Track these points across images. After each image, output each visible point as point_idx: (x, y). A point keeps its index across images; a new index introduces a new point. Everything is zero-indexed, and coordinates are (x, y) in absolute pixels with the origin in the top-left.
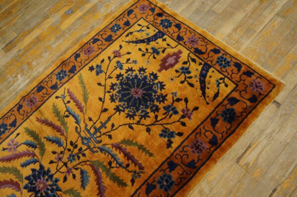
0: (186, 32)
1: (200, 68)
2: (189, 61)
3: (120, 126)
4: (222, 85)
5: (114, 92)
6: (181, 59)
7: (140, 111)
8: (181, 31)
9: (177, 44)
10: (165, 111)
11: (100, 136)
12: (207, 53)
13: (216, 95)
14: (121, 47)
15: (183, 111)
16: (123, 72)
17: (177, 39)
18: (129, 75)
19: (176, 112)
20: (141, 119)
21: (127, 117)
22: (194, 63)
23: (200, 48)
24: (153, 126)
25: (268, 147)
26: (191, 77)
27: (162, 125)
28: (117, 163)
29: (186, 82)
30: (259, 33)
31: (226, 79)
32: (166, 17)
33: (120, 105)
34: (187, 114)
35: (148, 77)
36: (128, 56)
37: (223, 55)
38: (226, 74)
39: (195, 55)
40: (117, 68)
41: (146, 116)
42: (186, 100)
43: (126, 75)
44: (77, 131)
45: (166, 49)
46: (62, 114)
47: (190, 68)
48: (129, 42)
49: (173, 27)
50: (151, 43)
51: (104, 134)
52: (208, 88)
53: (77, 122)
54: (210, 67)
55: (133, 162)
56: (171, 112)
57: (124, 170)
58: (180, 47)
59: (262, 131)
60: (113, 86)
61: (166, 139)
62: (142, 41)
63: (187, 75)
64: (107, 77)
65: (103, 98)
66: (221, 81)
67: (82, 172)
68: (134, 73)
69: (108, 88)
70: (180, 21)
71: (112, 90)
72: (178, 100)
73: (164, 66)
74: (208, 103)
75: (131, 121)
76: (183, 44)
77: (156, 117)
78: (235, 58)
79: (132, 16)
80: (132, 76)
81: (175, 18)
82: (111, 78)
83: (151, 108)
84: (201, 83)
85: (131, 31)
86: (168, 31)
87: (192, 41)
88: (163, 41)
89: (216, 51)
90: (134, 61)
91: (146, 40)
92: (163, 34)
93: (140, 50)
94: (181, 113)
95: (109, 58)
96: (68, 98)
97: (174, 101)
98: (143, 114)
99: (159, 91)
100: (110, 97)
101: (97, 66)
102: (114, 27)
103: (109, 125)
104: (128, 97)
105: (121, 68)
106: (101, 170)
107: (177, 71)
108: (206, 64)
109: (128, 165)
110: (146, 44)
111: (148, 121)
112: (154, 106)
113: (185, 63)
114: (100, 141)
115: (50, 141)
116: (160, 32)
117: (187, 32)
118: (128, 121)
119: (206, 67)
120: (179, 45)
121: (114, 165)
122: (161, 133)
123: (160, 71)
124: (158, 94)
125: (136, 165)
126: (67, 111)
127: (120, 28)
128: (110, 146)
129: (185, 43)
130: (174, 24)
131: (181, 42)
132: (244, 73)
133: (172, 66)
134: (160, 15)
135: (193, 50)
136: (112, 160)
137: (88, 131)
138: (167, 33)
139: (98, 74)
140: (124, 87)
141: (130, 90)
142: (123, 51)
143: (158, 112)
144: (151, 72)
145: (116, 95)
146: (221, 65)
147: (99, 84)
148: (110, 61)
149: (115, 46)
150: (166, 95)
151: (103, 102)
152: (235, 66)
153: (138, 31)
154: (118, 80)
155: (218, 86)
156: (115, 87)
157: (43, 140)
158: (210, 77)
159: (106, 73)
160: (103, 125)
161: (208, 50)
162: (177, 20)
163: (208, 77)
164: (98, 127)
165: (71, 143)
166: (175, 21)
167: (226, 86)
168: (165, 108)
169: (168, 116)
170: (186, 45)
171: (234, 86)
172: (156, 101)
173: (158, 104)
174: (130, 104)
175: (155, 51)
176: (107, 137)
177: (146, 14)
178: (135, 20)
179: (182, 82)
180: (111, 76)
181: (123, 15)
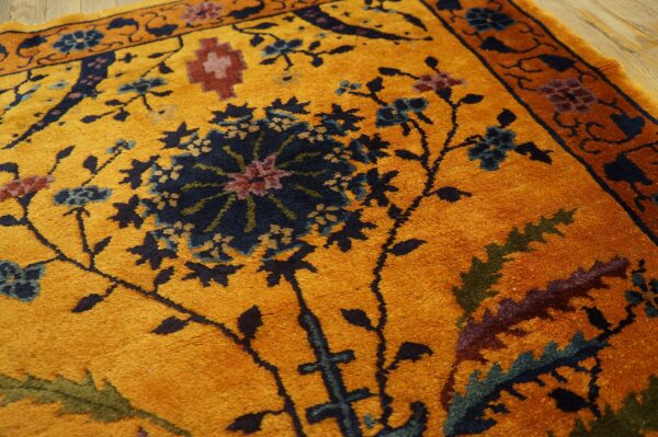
0: (157, 16)
1: (300, 22)
2: (257, 34)
3: (374, 287)
4: (389, 6)
5: (185, 251)
6: (233, 45)
7: (349, 195)
9: (174, 39)
10: (397, 127)
11: (386, 400)
13: (412, 20)
15: (421, 88)
16: (123, 194)
17: (158, 36)
18: (155, 179)
19: (418, 104)
20: (383, 202)
22: (274, 28)
23: (238, 7)
24: (438, 176)
26: (316, 44)
27: (446, 149)
28: (571, 362)
29: (324, 56)
32: (57, 34)
33: (270, 252)
34: (440, 84)
35: (223, 130)
36: (78, 157)
39: (252, 20)
40: (80, 210)
41: (380, 186)
42: (389, 71)
43: (144, 190)
45: (162, 64)
47: (282, 37)
49: (111, 32)
50: (99, 88)
51: (381, 378)
52: (379, 26)
54: (314, 8)
55: (581, 291)
56: (411, 114)
57: (614, 340)
58: (192, 37)
60: (150, 252)
61: (511, 155)
62: (67, 104)
63: (302, 48)
64: (83, 258)
65: (167, 313)
66: (376, 4)
68: (166, 163)
69: (144, 275)
71: (166, 263)
72: (375, 85)
73: (220, 82)
74: (428, 39)
75: (377, 238)
76: (189, 29)
77: (404, 155)
80: (168, 172)
82: (100, 247)
83: (357, 157)
86: (110, 44)
87: (201, 13)
88: (127, 62)
90: (114, 149)
91: (76, 95)
92: (108, 55)
93: (90, 119)
95: (7, 221)
97: (372, 96)
98: (367, 189)
99: (303, 118)
100: (195, 283)
103: (340, 336)
105: (99, 195)
107: (268, 62)
108: (299, 12)
109: (595, 317)
110: (87, 99)
112: (353, 145)
113: (256, 41)
114: (419, 411)
116: (87, 60)
117: (162, 13)
118: (365, 251)
119: (310, 13)
120: (185, 37)
121: (580, 384)
122: (478, 162)
123: (227, 95)
124: (313, 124)
125: (597, 283)
128: (467, 368)
129: (188, 26)
130: (101, 28)
131: (177, 32)
133: (237, 67)
135: (230, 20)
136: (551, 382)
138: (115, 47)
139: (26, 292)
140: (191, 211)
141: (226, 197)
142: (35, 167)
143: (385, 144)
144: (211, 117)
145: (204, 255)
147: (86, 304)
148: (25, 221)
150: (336, 106)
151: (197, 317)
153: (15, 103)
154: (139, 223)
155: (386, 11)
156: (162, 245)
158: (346, 14)
159: (62, 257)
160: (328, 363)
162: (100, 19)
163: (342, 18)
164: (323, 397)
166: (96, 23)
167: (394, 0)
168: (382, 123)
169: (422, 124)
170: (200, 25)
172: (337, 138)
173: (351, 135)
174: (291, 216)
175: (144, 86)
176: (405, 364)
179: (317, 63)
180: (92, 241)
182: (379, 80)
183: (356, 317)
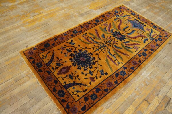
0: (52, 85)
1: (51, 64)
2: (55, 69)
3: (90, 48)
4: (44, 56)
5: (93, 61)
6: (59, 70)
7: (82, 52)
8: (54, 86)
9: (58, 79)
10: (71, 50)
12: (45, 71)
13: (49, 52)
14: (90, 83)
16: (89, 69)
17: (58, 82)
18: (86, 67)
19: (67, 49)
21: (88, 51)
22: (53, 67)
23: (47, 74)
25: (38, 36)
26: (57, 61)
27: (74, 46)
29: (60, 60)
30: (13, 78)
31: (42, 58)
32: (60, 99)
33: (90, 55)
35: (77, 64)
36: (86, 77)
37: (38, 69)
38: (41, 60)
39: (51, 71)
40: (92, 72)
41: (80, 50)
42: (62, 53)
43: (88, 68)
44: (109, 49)
45: (65, 77)
46: (117, 56)
47: (56, 65)
48: (85, 85)
49: (58, 90)
50: (73, 82)
52: (51, 56)
53: (109, 52)
54: (46, 64)
58: (57, 77)
59: (37, 40)
60: (94, 64)
61: (73, 42)
62: (77, 84)
63: (58, 62)
64: (97, 68)
65: (99, 60)
66: (44, 57)
67: (105, 38)
68: (83, 68)
69: (96, 63)
70: (53, 93)
71: (95, 62)
73: (68, 68)
74: (53, 50)
76: (55, 78)
77: (75, 49)
78: (33, 66)
79: (83, 105)
80: (85, 67)
81: (55, 96)
82: (95, 68)
83: (77, 52)
84: (53, 58)
85: (84, 92)
86: (61, 88)
87: (50, 79)
88: (66, 82)
89: (40, 71)
90: (83, 74)
91: (75, 84)
92: (64, 86)
93: (79, 79)
94: (65, 49)
95: (97, 78)
96: (116, 62)
97: (67, 53)
98: (81, 51)
99: (72, 58)
100: (95, 59)
101: (103, 75)
102: (95, 98)
104: (87, 58)
105: (90, 71)
106: (98, 37)
107: (62, 65)
108: (48, 66)
109: (88, 37)
110: (76, 82)
111: (79, 48)
112: (76, 53)
113: (57, 68)
114: (98, 45)
115: (120, 48)
116: (66, 89)
117: (50, 85)
118: (87, 50)
119: (48, 64)
120: (57, 78)
121: (93, 38)
123: (70, 66)
124: (73, 57)
125: (85, 37)
126: (115, 57)
127: (91, 96)
128: (94, 43)
129: (54, 79)
130: (57, 92)
131: (56, 79)
132: (33, 59)
133: (64, 68)
134: (64, 101)
135: (52, 74)
137: (104, 49)
138: (62, 87)
139: (103, 71)
140: (89, 63)
141: (86, 60)
142: (89, 80)
143: (74, 51)
144: (75, 66)
145: (93, 60)
146: (41, 64)
147: (101, 66)
148: (96, 76)
149: (94, 84)
150: (70, 56)
151: (98, 58)
152: (35, 62)
153: (80, 92)
154: (92, 66)
155: (46, 56)
156: (93, 63)
157: (123, 48)
158: (48, 60)
159: (98, 70)
161: (44, 72)
162: (54, 95)
163: (49, 60)
165: (111, 46)
166: (55, 94)
167: (43, 55)
168: (71, 52)
170: (54, 77)
171: (40, 55)
173: (74, 53)
174: (86, 55)
175: (71, 77)
176: (96, 46)
177: (73, 104)
178: (81, 101)
179: (61, 60)
180: (95, 69)
181: (89, 107)
182: (64, 53)
183: (94, 49)
